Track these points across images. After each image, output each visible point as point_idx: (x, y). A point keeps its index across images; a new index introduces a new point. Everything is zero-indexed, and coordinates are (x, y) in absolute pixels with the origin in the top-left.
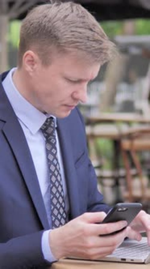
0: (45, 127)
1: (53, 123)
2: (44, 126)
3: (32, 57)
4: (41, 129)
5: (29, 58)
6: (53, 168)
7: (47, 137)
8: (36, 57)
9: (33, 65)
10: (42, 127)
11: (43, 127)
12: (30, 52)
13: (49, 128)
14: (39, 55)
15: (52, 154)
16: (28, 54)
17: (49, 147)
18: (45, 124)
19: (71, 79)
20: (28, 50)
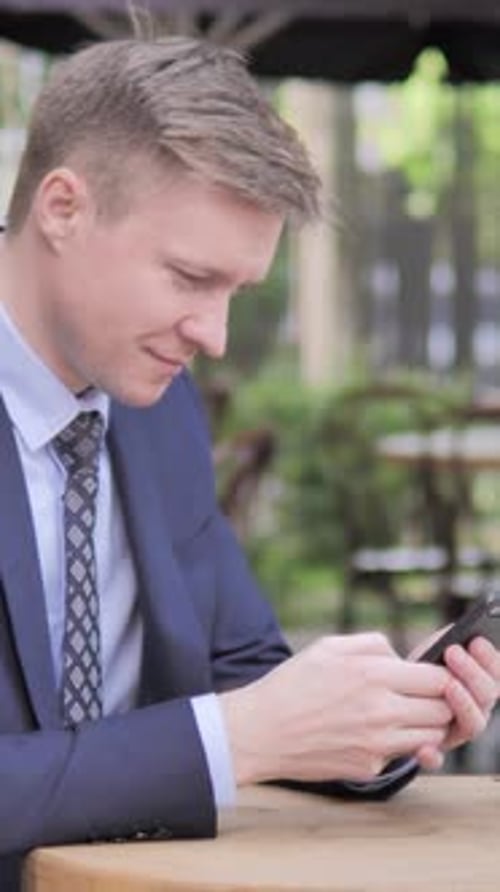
0: (73, 434)
1: (97, 426)
2: (69, 431)
3: (69, 188)
4: (58, 439)
5: (58, 191)
6: (78, 570)
7: (72, 470)
8: (81, 189)
9: (68, 216)
10: (63, 432)
11: (68, 435)
12: (64, 172)
13: (86, 440)
14: (91, 183)
15: (81, 524)
16: (56, 179)
17: (75, 503)
18: (73, 426)
19: (188, 270)
20: (60, 164)
